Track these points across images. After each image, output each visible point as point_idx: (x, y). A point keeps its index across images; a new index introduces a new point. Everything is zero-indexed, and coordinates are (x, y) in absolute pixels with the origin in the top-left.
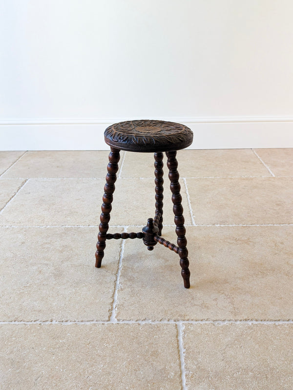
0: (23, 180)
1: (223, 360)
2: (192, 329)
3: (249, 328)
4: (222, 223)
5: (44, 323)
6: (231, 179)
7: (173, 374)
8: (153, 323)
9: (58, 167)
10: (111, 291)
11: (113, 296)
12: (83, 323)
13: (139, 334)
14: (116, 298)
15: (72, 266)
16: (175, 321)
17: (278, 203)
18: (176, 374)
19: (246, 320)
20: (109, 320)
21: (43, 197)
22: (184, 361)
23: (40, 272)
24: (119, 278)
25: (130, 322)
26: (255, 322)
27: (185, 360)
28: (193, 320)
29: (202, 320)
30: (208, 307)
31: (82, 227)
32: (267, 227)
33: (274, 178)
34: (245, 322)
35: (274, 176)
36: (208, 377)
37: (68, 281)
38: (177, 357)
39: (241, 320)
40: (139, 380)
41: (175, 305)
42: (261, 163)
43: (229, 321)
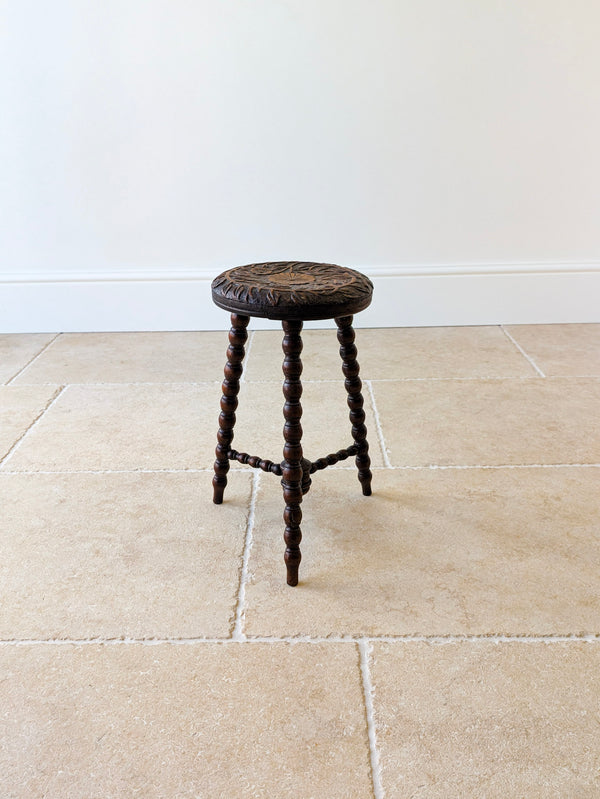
0: (57, 386)
1: (445, 705)
2: (387, 651)
3: (495, 649)
4: (445, 462)
5: (109, 642)
6: (460, 381)
7: (352, 728)
8: (314, 642)
9: (122, 362)
10: (233, 584)
11: (237, 595)
12: (182, 642)
13: (288, 661)
14: (243, 597)
15: (158, 543)
16: (354, 637)
17: (552, 425)
18: (358, 728)
19: (488, 635)
20: (231, 637)
21: (97, 417)
22: (372, 706)
23: (98, 552)
24: (247, 563)
25: (271, 641)
26: (505, 640)
27: (375, 704)
28: (388, 636)
29: (405, 636)
30: (416, 612)
31: (174, 471)
32: (529, 469)
33: (543, 379)
34: (486, 639)
35: (544, 376)
36: (418, 733)
37: (151, 569)
38: (359, 699)
39: (479, 636)
40: (290, 739)
41: (355, 609)
42: (519, 353)
43: (457, 636)
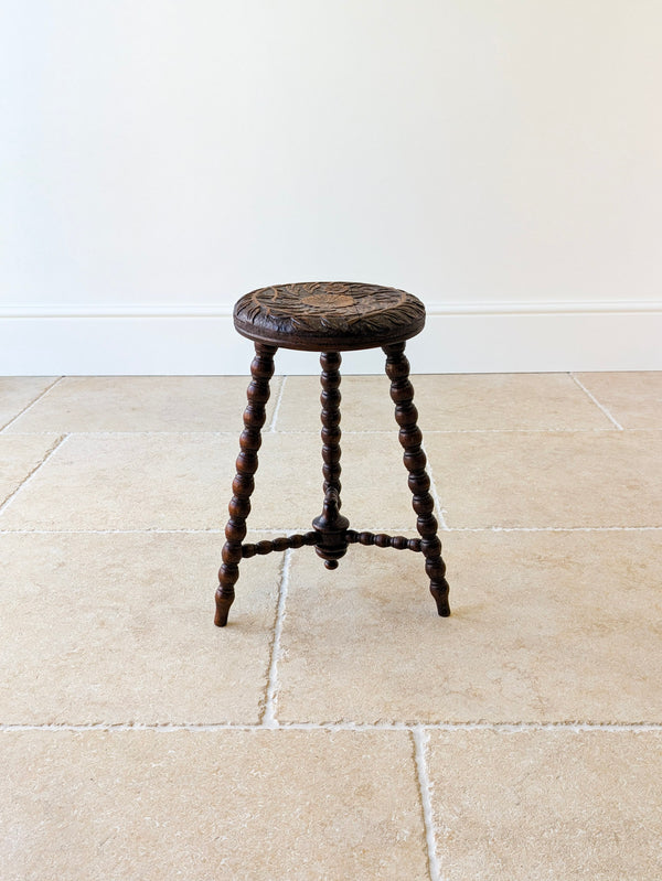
0: (57, 435)
1: (518, 804)
2: (447, 740)
3: (575, 738)
4: (505, 524)
5: (115, 728)
6: (525, 434)
7: (406, 832)
8: (359, 729)
9: (133, 409)
10: (262, 662)
11: (268, 674)
12: (202, 729)
13: (329, 751)
14: (274, 676)
15: (173, 613)
16: (407, 724)
17: (633, 483)
18: (413, 831)
19: (567, 723)
20: (260, 723)
21: (104, 470)
22: (430, 805)
23: (103, 623)
24: (279, 637)
25: (308, 728)
26: (587, 728)
27: (433, 803)
28: (448, 722)
29: (468, 723)
30: (481, 696)
31: (193, 532)
32: (609, 531)
33: (621, 432)
34: (564, 727)
35: (622, 429)
36: (487, 838)
37: (165, 644)
38: (415, 797)
39: (556, 724)
40: (333, 845)
41: (408, 691)
42: (592, 403)
43: (530, 724)
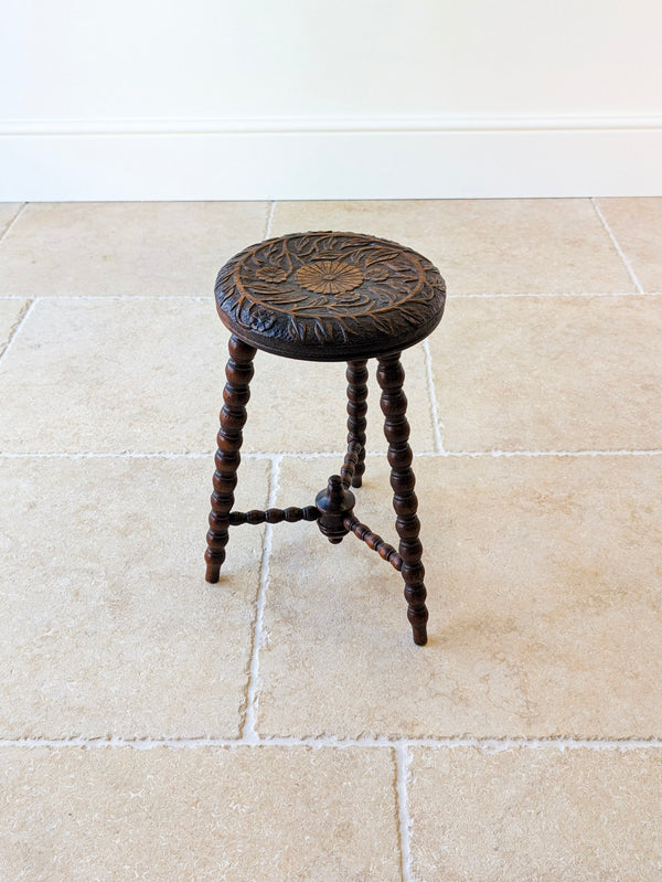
0: (23, 300)
1: (496, 850)
2: (430, 762)
3: (561, 761)
4: (510, 444)
5: (93, 743)
6: (536, 301)
8: (342, 746)
9: (105, 258)
10: (243, 651)
11: (249, 668)
12: (181, 745)
13: (310, 776)
14: (255, 672)
15: (151, 579)
16: (391, 739)
17: (648, 381)
19: (553, 738)
20: (240, 737)
21: (73, 358)
22: (409, 851)
23: (77, 594)
24: (261, 614)
25: (290, 743)
26: (573, 745)
27: (412, 848)
28: (431, 737)
29: (452, 738)
30: (467, 701)
31: (171, 455)
32: (616, 458)
33: (642, 298)
34: (550, 745)
35: (642, 293)
37: (143, 623)
38: (394, 840)
39: (541, 739)
41: (393, 693)
42: (613, 249)
43: (515, 739)
